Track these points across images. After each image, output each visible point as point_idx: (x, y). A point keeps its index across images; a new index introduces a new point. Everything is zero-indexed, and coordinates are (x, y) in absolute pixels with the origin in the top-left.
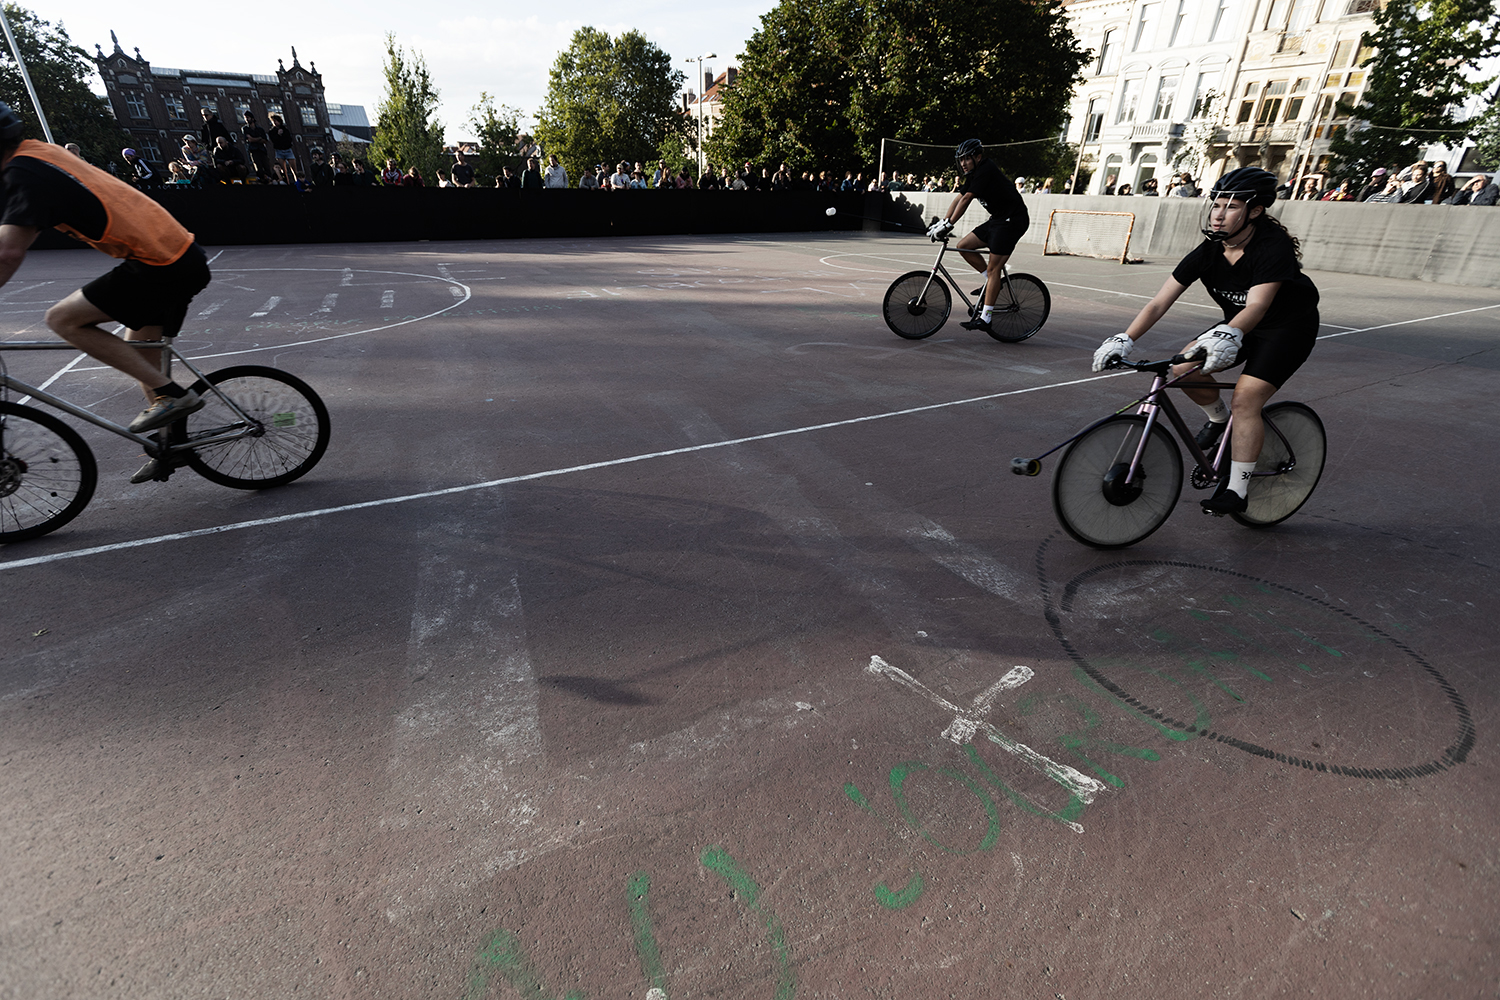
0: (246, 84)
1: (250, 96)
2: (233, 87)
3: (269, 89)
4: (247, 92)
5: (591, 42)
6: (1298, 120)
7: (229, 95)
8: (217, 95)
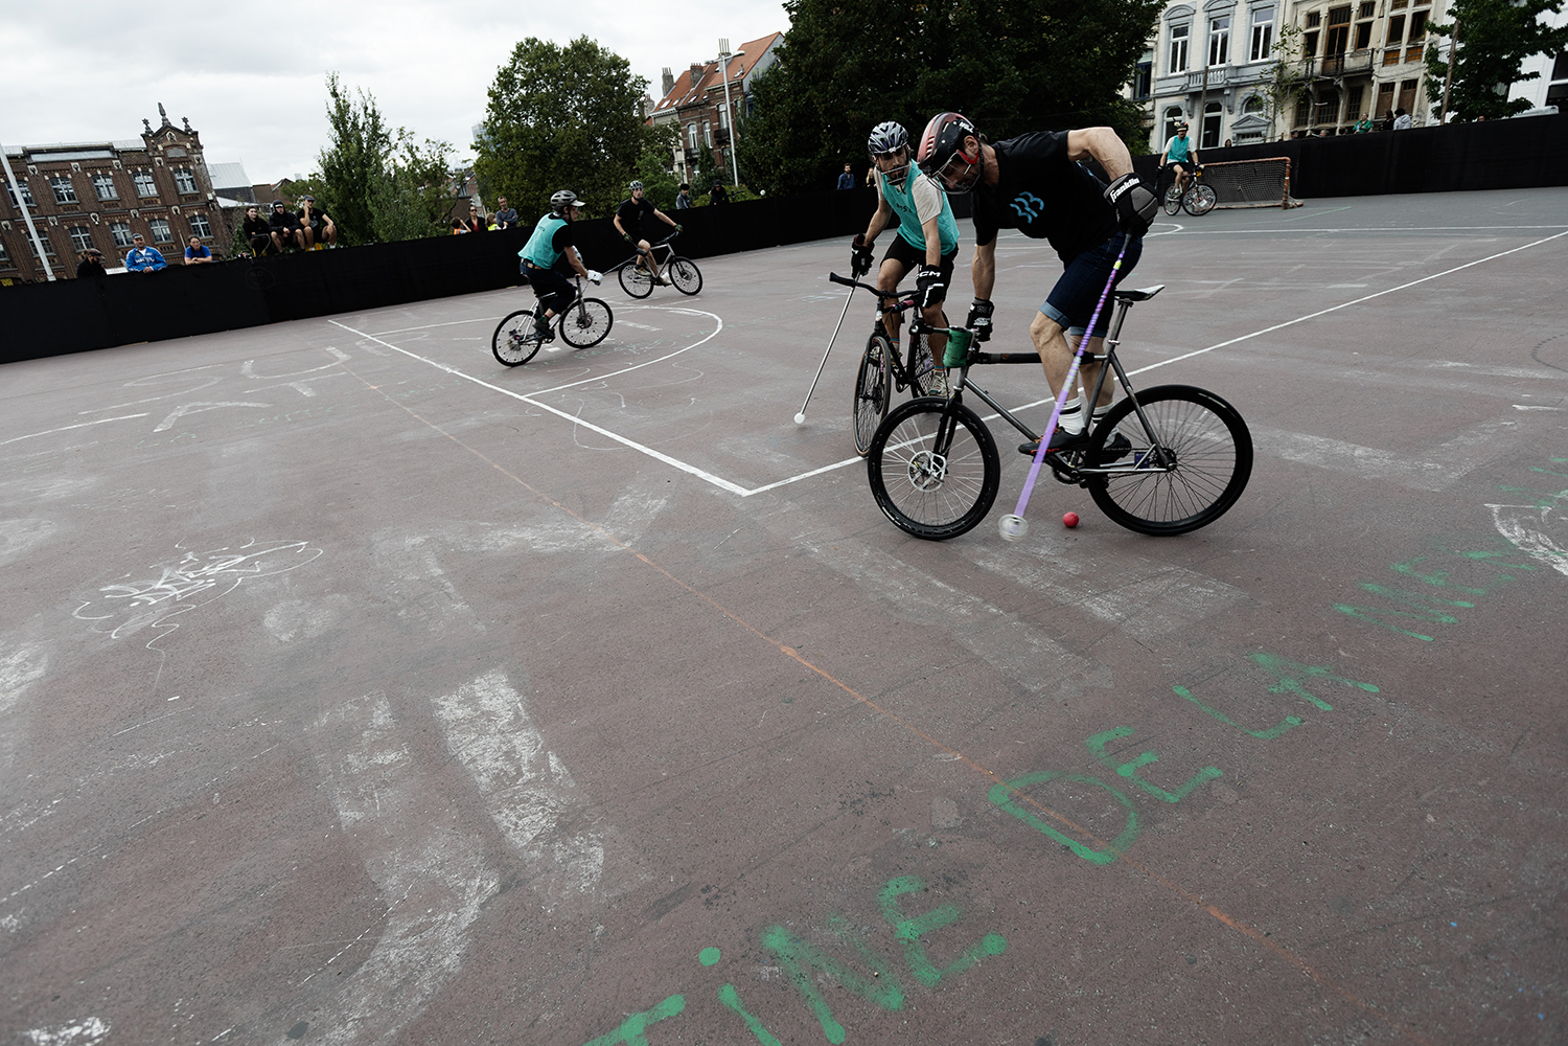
0: (106, 154)
1: (111, 168)
2: (90, 160)
3: (134, 156)
4: (107, 163)
5: (534, 55)
6: (1370, 47)
7: (85, 169)
8: (70, 170)
